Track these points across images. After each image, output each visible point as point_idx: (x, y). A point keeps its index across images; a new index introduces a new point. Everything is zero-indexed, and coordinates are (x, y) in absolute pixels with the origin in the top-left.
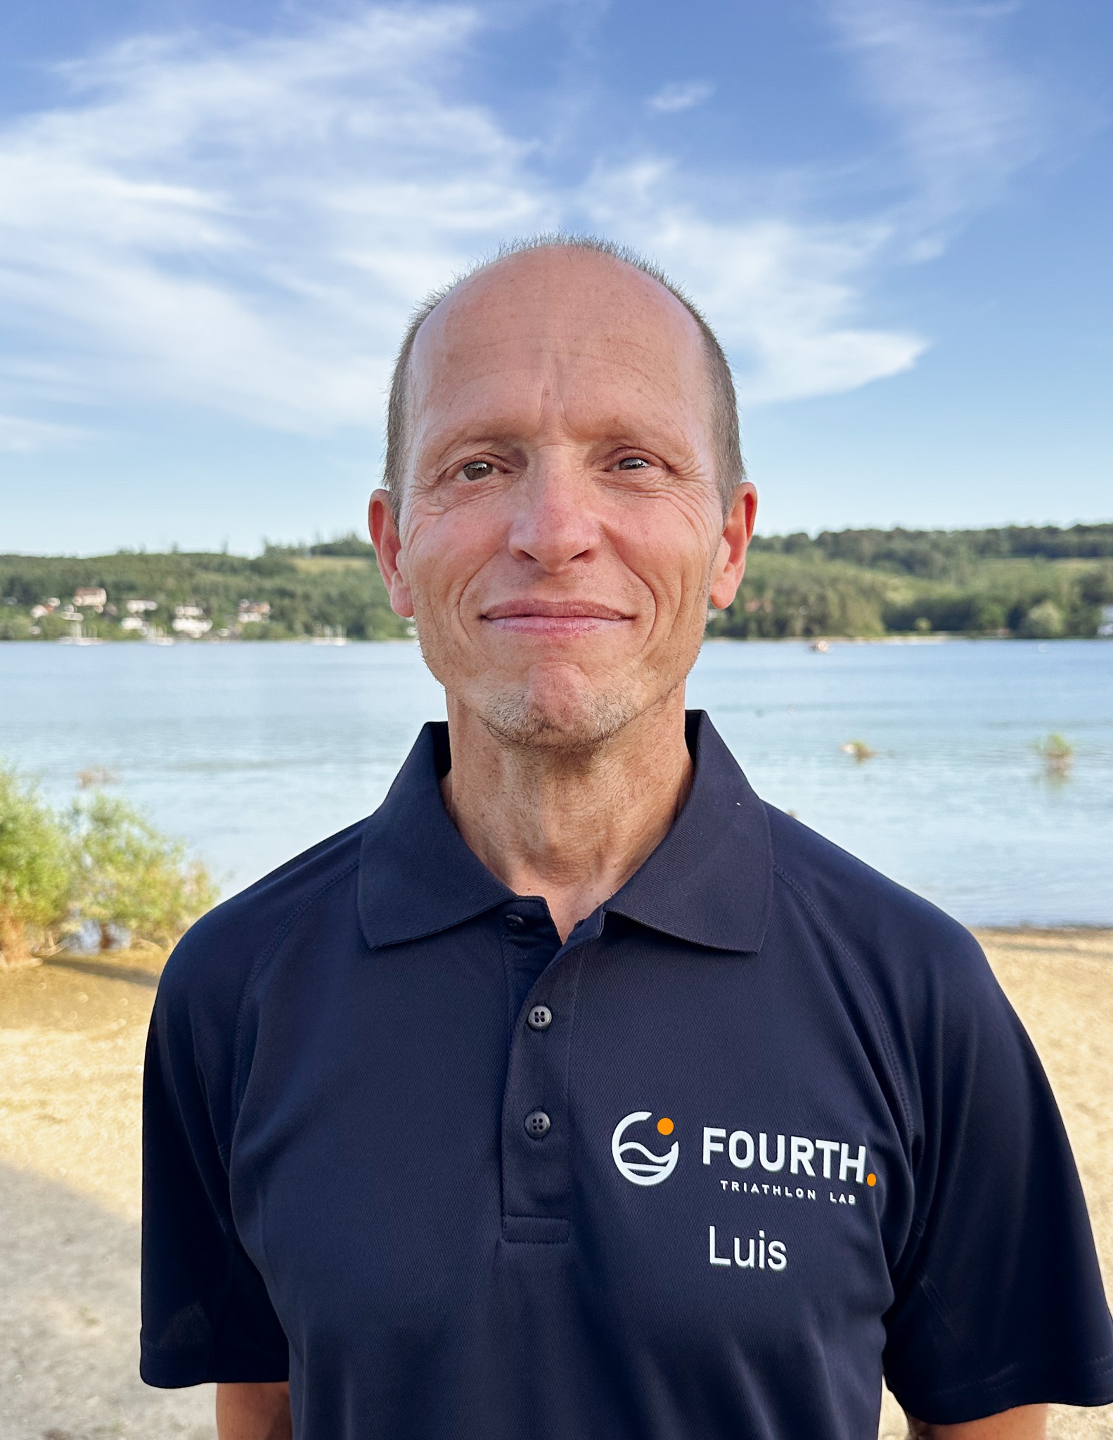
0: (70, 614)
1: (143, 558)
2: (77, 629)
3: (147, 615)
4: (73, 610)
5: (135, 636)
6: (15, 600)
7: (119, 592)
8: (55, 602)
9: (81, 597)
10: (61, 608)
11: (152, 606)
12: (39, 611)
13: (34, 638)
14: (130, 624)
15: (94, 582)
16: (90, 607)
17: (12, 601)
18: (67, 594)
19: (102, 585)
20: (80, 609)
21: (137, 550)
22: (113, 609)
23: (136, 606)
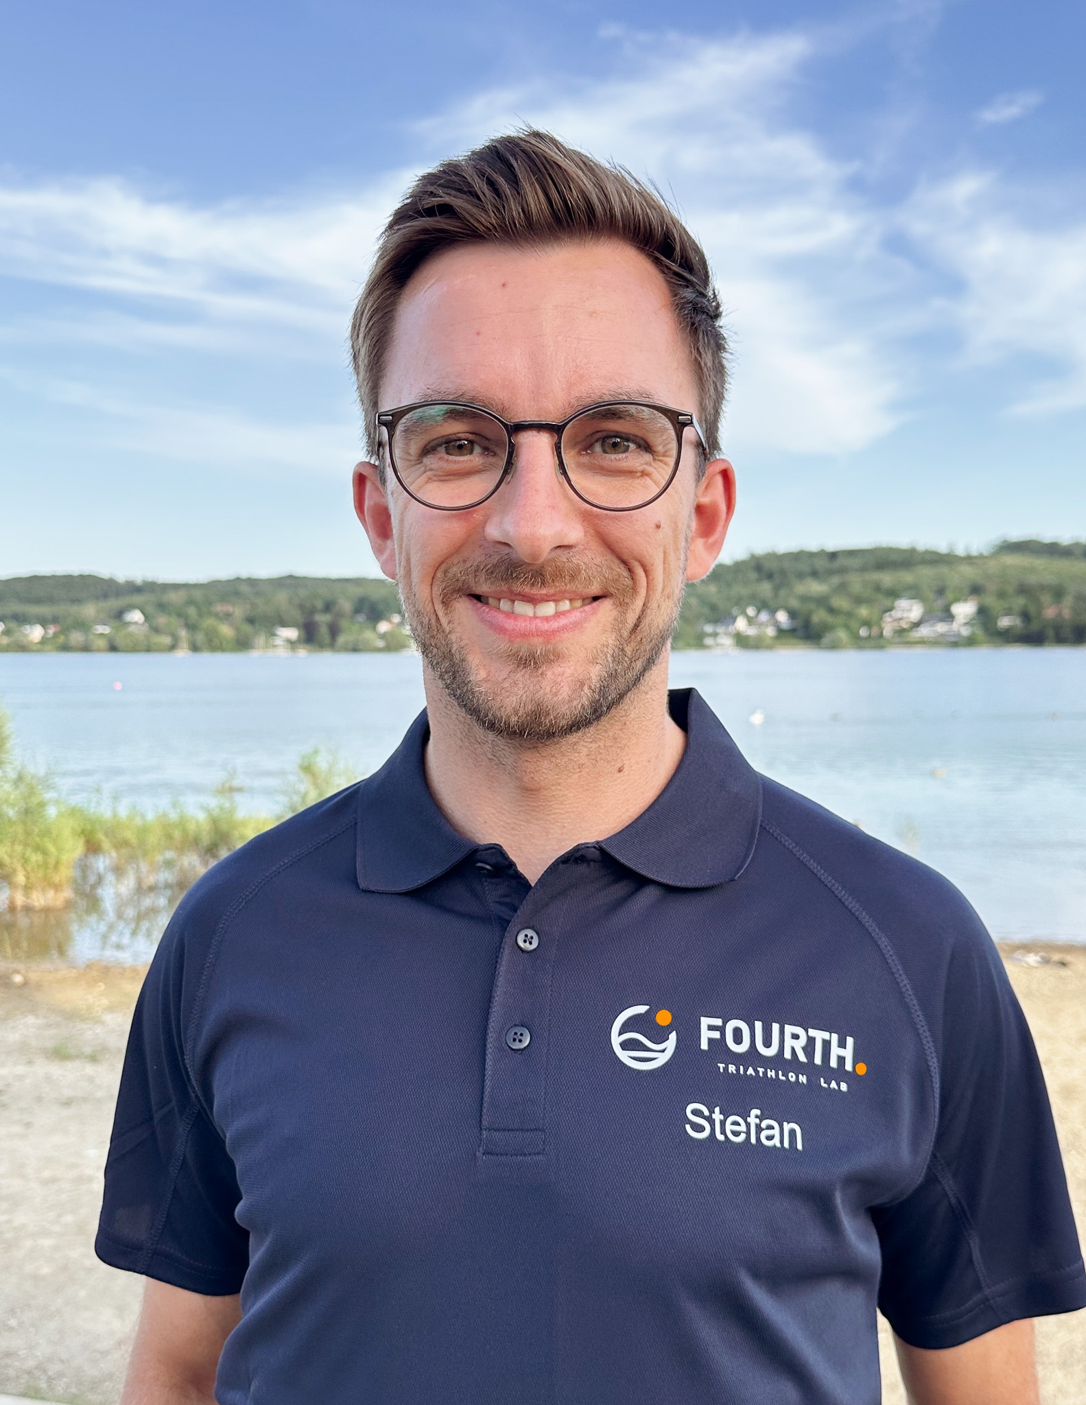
6: (365, 617)
8: (396, 618)
12: (383, 627)
13: (379, 650)
17: (361, 618)
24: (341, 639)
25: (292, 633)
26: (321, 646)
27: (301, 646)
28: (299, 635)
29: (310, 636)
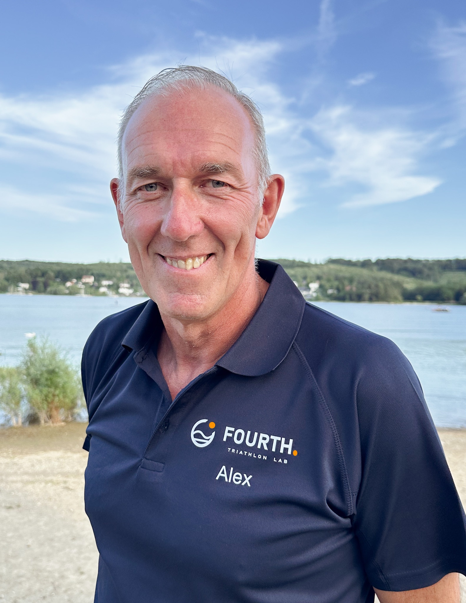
0: (80, 285)
1: (108, 265)
2: (83, 291)
3: (109, 287)
4: (81, 283)
5: (104, 294)
6: (60, 280)
7: (99, 277)
8: (75, 281)
9: (85, 279)
10: (77, 283)
11: (111, 283)
12: (68, 284)
13: (66, 294)
14: (102, 290)
15: (89, 273)
16: (88, 283)
17: (58, 280)
18: (79, 278)
19: (92, 274)
20: (84, 284)
21: (106, 262)
22: (96, 284)
23: (105, 283)
24: (49, 289)
25: (26, 286)
26: (40, 292)
27: (30, 291)
28: (29, 286)
29: (35, 287)
